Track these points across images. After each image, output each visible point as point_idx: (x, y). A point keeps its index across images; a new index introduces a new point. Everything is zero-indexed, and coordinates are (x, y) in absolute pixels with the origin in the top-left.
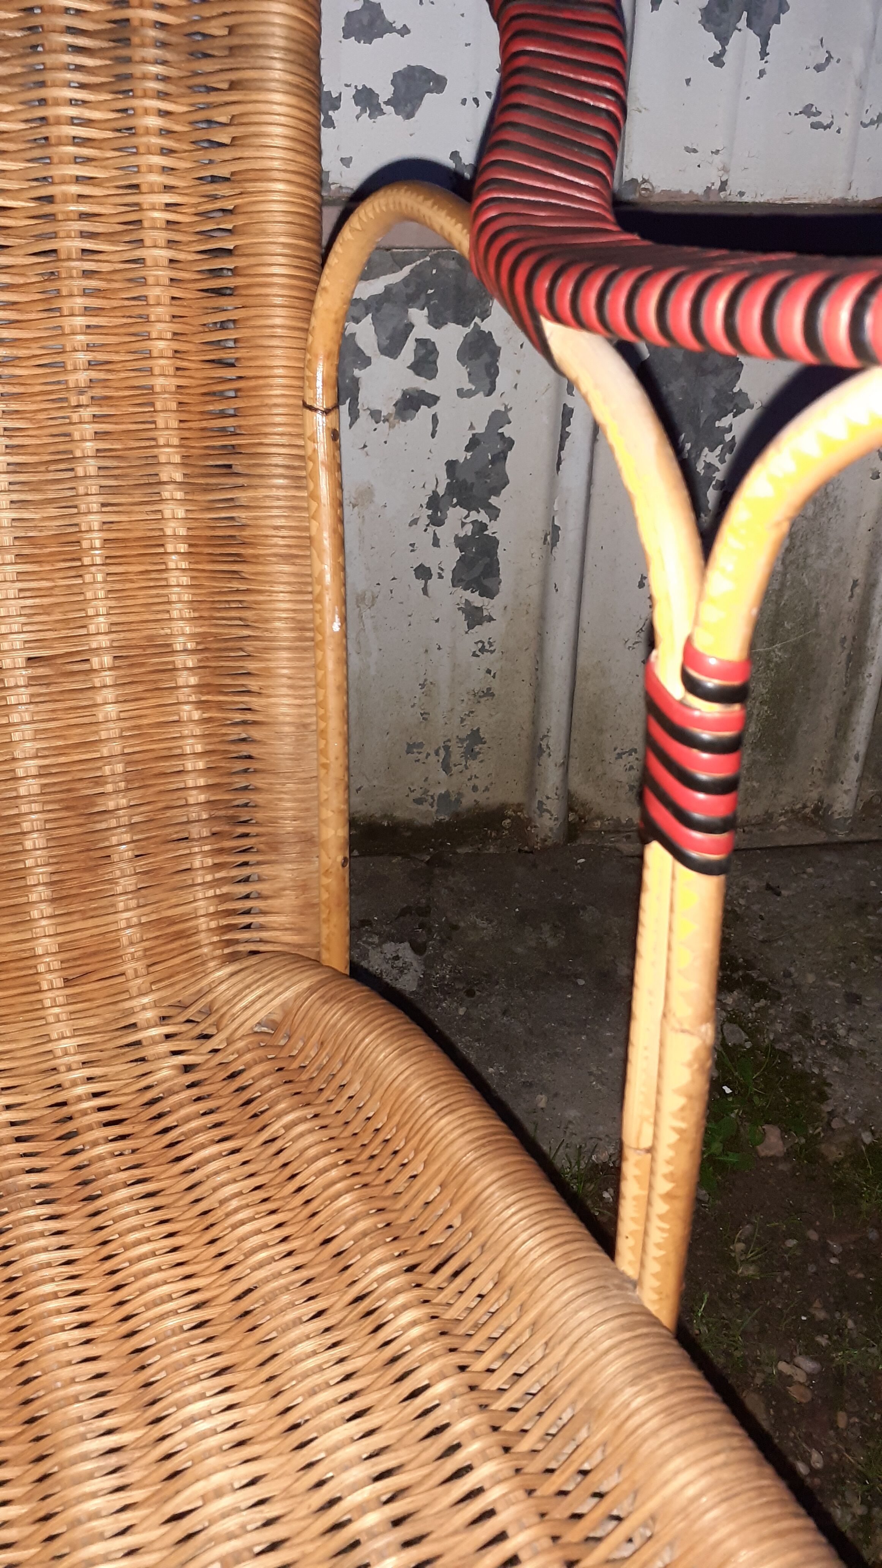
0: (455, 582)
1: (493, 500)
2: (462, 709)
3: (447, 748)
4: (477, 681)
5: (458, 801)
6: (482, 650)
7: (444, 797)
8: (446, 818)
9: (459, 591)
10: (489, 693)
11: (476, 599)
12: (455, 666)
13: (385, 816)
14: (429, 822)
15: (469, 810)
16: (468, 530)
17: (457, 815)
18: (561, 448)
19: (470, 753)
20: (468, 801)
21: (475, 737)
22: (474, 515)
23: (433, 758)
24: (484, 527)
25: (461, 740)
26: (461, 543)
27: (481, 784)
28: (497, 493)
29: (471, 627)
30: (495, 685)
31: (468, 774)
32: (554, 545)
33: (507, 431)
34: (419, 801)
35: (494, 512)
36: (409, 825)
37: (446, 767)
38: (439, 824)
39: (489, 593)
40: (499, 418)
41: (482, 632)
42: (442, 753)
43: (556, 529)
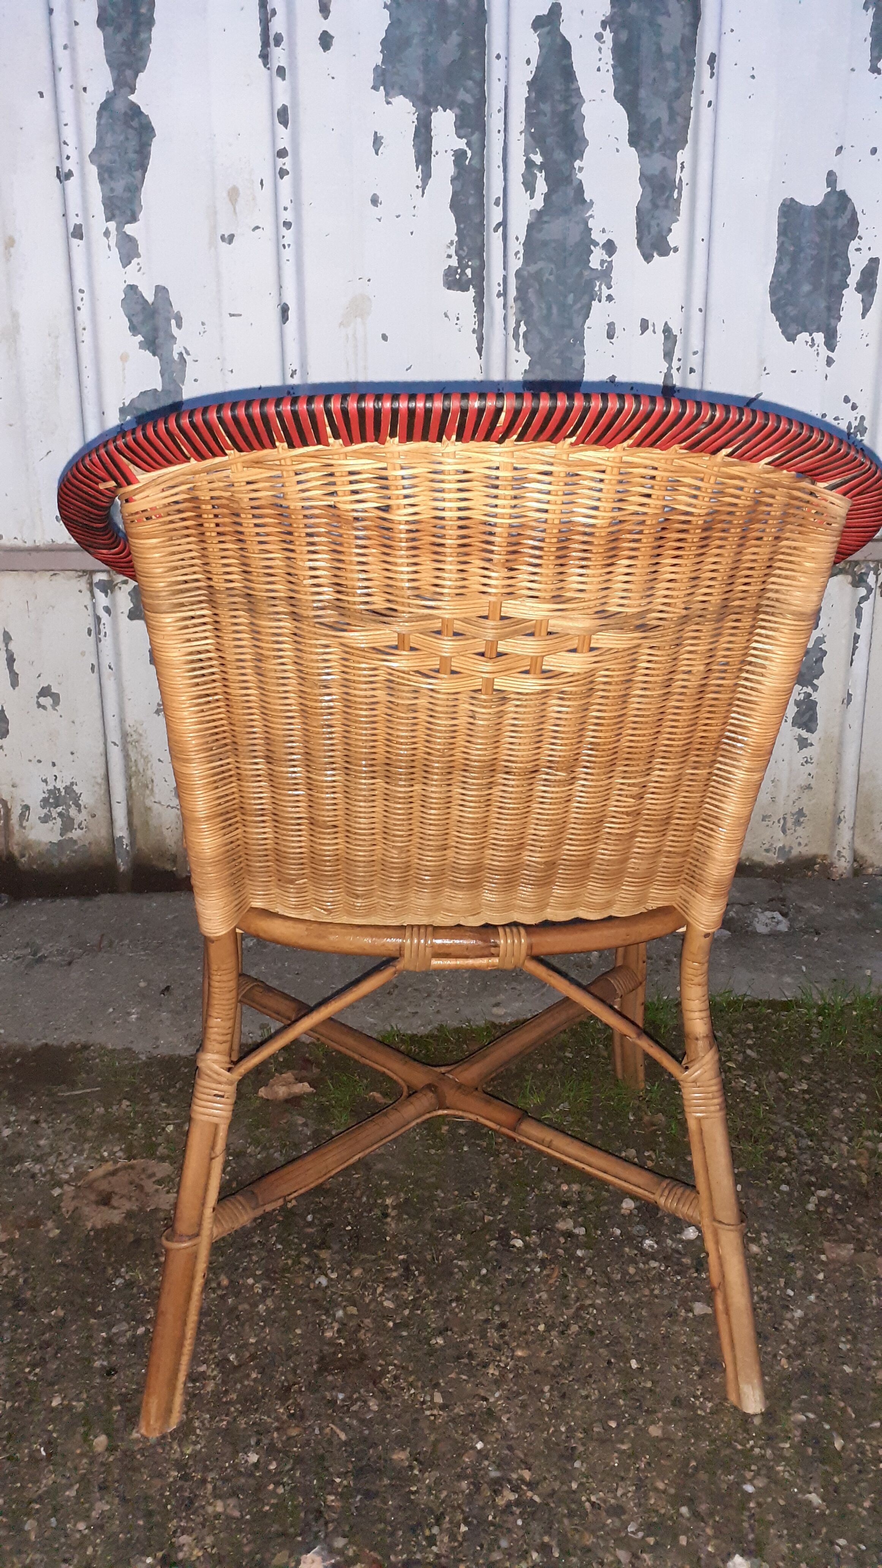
0: (794, 724)
1: (815, 682)
2: (794, 796)
3: (784, 819)
4: (803, 780)
5: (790, 852)
6: (807, 762)
7: (782, 849)
8: (781, 861)
9: (796, 729)
10: (809, 787)
11: (804, 733)
12: (791, 771)
13: (748, 859)
14: (772, 864)
15: (795, 857)
16: (802, 696)
17: (788, 860)
18: (853, 654)
19: (798, 823)
20: (794, 853)
21: (801, 813)
22: (805, 689)
23: (776, 824)
24: (810, 695)
25: (793, 815)
26: (798, 704)
27: (803, 842)
28: (817, 678)
29: (801, 749)
30: (813, 782)
31: (796, 834)
32: (848, 703)
33: (823, 647)
34: (767, 851)
35: (815, 688)
36: (760, 865)
37: (784, 831)
38: (778, 865)
39: (811, 730)
40: (820, 640)
41: (806, 752)
42: (782, 821)
43: (850, 695)
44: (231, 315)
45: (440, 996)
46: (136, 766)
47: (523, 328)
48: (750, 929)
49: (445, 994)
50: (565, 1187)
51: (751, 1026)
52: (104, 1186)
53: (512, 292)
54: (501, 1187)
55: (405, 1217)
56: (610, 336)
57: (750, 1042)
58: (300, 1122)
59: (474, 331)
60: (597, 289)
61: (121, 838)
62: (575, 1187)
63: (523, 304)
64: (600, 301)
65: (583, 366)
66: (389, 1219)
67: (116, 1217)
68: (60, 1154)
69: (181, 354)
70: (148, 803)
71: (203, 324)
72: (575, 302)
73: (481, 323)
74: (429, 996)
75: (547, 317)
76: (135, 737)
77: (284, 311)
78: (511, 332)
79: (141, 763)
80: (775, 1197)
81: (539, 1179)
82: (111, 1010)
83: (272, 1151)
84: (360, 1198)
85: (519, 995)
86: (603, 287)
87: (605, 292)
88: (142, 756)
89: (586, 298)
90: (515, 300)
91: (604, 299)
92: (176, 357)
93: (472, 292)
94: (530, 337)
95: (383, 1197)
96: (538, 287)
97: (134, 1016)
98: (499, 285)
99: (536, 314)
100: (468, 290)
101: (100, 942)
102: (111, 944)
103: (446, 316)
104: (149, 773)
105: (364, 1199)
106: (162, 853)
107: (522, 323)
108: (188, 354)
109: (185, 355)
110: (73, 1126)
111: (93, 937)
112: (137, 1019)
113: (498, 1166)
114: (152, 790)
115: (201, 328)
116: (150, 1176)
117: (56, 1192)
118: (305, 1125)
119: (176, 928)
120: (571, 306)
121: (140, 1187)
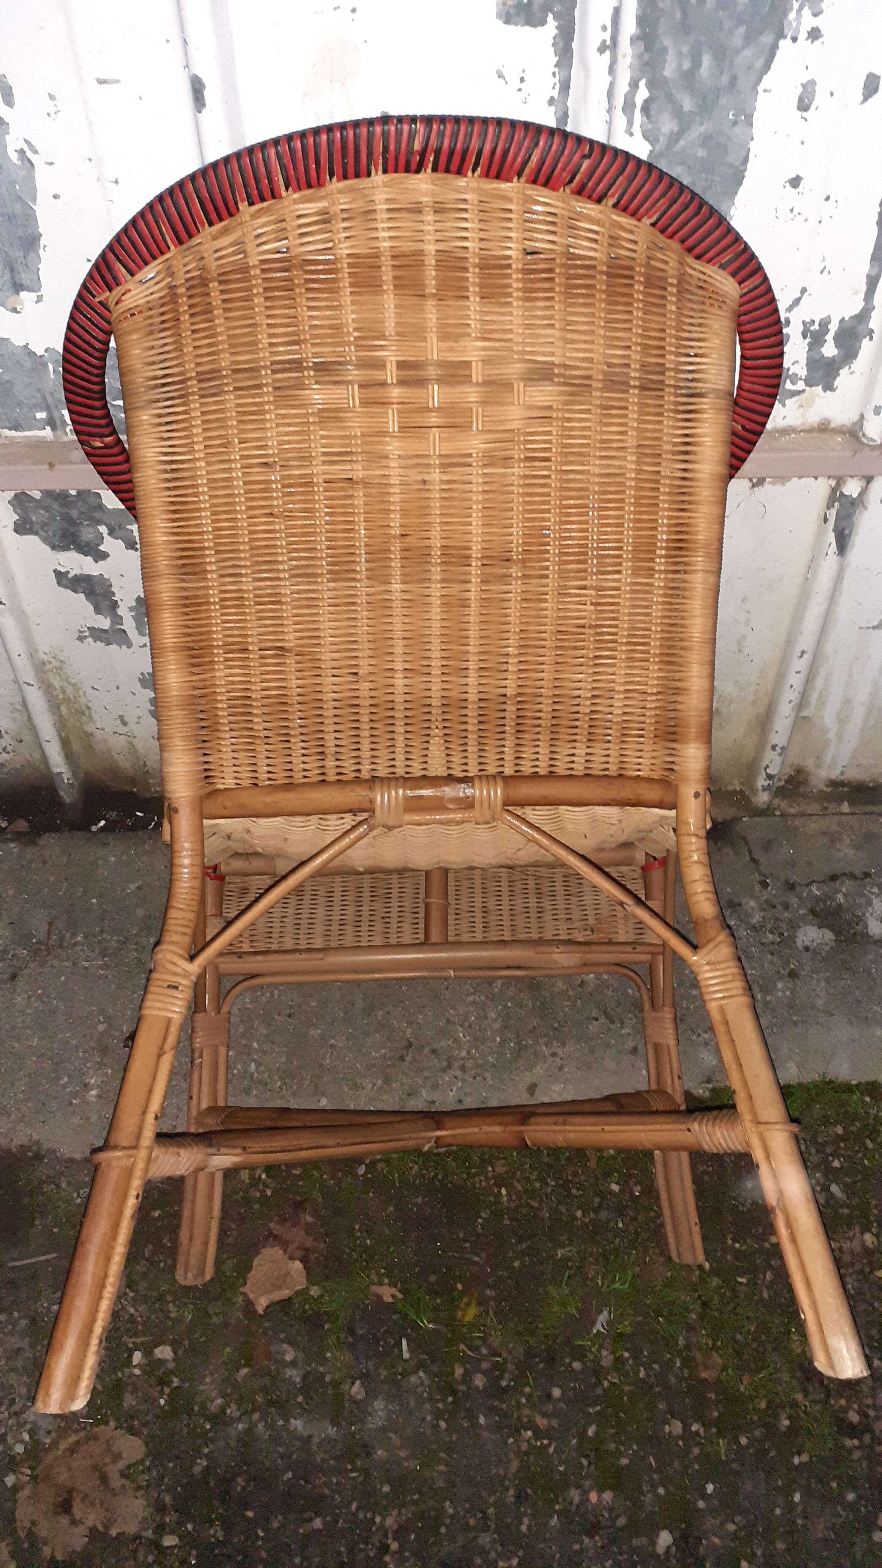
44: (102, 82)
45: (463, 1068)
46: (64, 693)
47: (642, 94)
48: (859, 928)
49: (469, 1064)
50: (593, 1497)
51: (839, 1130)
52: (63, 1477)
53: (629, 26)
54: (520, 1497)
55: (407, 1554)
56: (804, 105)
57: (836, 1164)
58: (288, 1358)
59: (551, 101)
60: (792, 16)
61: (60, 774)
62: (608, 1496)
63: (647, 49)
64: (794, 39)
65: (746, 160)
66: (387, 1558)
67: (78, 1539)
68: (13, 1402)
69: (21, 152)
70: (90, 728)
71: (52, 97)
72: (749, 39)
73: (565, 87)
74: (449, 1066)
75: (689, 77)
76: (55, 663)
77: (197, 89)
78: (619, 101)
79: (70, 691)
80: (839, 1516)
81: (565, 1484)
82: (66, 1079)
83: (256, 1416)
84: (355, 1514)
85: (561, 1068)
86: (807, 12)
87: (808, 21)
88: (70, 683)
89: (767, 39)
90: (633, 40)
91: (803, 35)
92: (14, 157)
93: (551, 27)
94: (654, 108)
95: (384, 1512)
96: (678, 15)
97: (94, 1093)
98: (604, 28)
99: (669, 70)
100: (543, 22)
101: (49, 938)
102: (62, 939)
103: (500, 75)
104: (83, 700)
105: (361, 1515)
106: (115, 772)
107: (642, 83)
108: (36, 152)
109: (29, 154)
110: (25, 1343)
111: (39, 926)
112: (99, 1097)
113: (518, 1453)
114: (91, 718)
115: (50, 106)
116: (117, 1457)
117: (10, 1480)
118: (293, 1364)
119: (140, 912)
120: (738, 52)
121: (104, 1479)
